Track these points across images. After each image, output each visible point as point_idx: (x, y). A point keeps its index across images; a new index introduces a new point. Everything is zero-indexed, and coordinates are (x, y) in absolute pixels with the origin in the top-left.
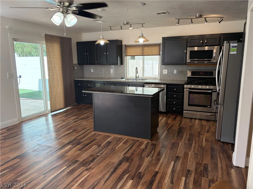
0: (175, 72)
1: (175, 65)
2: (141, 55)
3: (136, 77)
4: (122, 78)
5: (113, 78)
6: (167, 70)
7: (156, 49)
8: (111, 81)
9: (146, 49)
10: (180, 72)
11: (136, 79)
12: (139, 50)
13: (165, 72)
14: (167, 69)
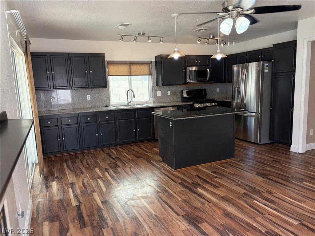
0: (169, 93)
1: (168, 86)
2: (129, 74)
3: (128, 102)
4: (107, 106)
5: (91, 108)
6: (161, 92)
7: (146, 68)
8: (101, 111)
9: (134, 67)
10: (173, 93)
11: (128, 105)
12: (125, 68)
13: (159, 94)
14: (161, 90)
